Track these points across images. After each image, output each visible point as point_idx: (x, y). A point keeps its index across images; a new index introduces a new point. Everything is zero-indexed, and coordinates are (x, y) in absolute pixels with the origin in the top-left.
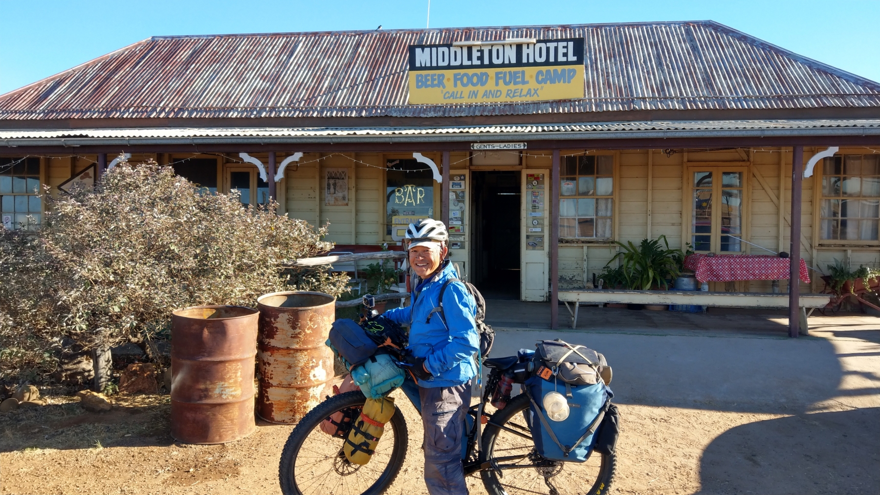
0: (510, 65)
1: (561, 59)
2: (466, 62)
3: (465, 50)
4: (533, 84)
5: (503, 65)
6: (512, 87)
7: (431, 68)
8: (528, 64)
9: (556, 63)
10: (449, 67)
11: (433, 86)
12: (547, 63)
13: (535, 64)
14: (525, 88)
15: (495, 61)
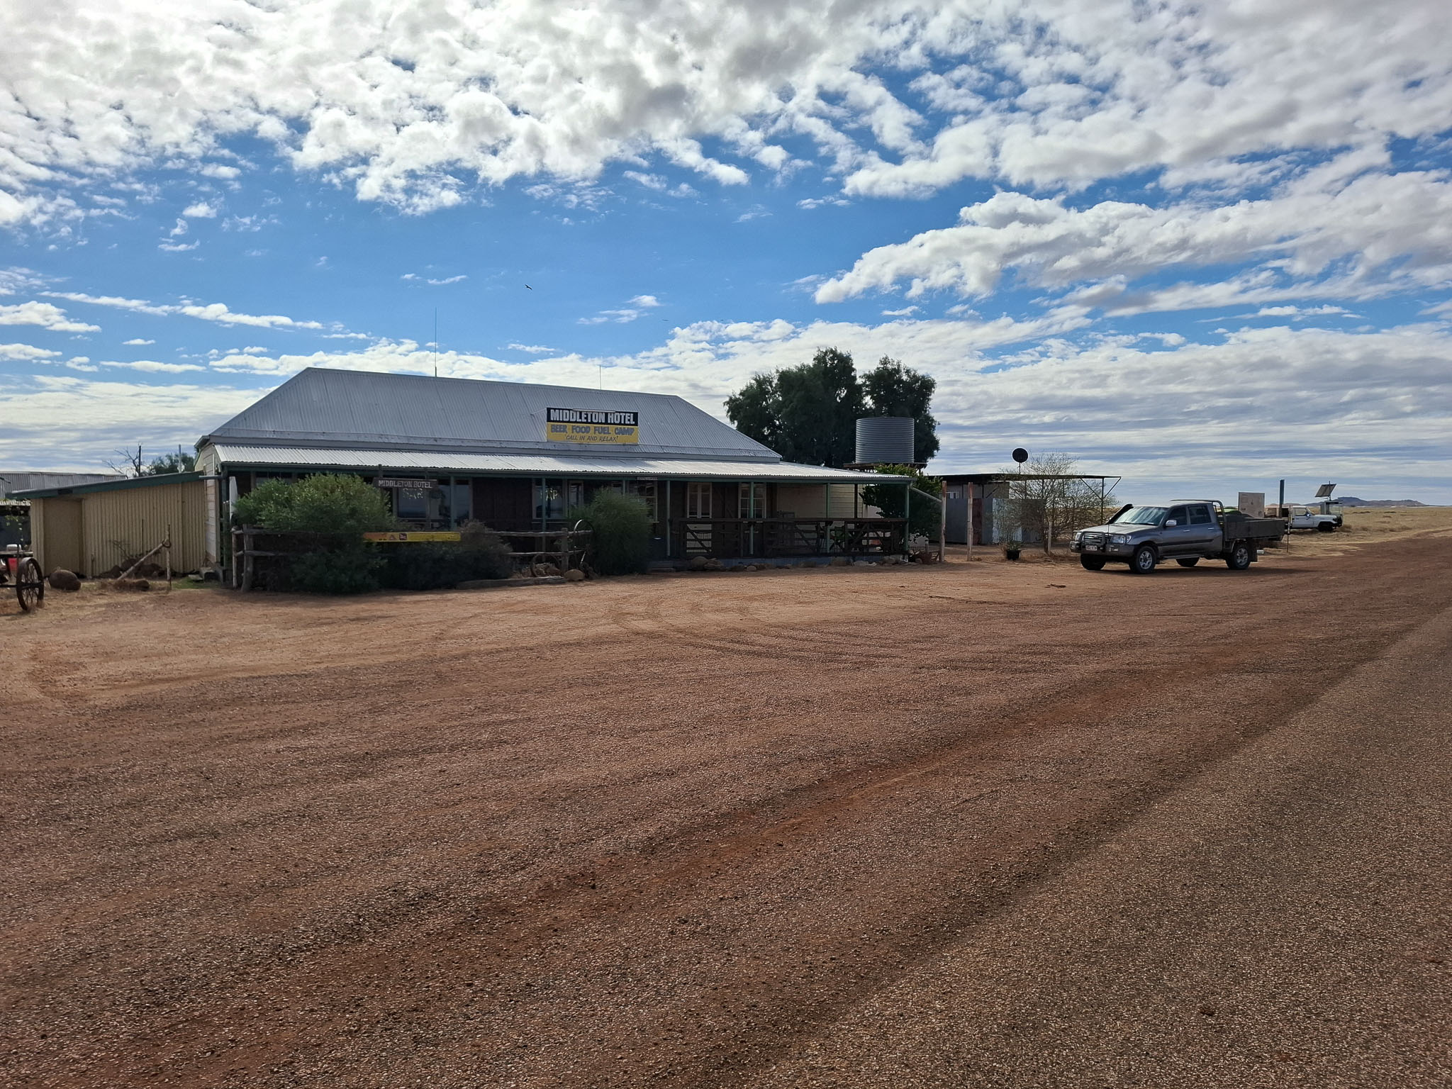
0: (601, 423)
1: (627, 422)
2: (579, 420)
3: (578, 414)
4: (613, 435)
5: (598, 423)
6: (602, 435)
7: (559, 421)
8: (611, 424)
9: (625, 424)
10: (569, 422)
11: (560, 431)
12: (620, 424)
13: (614, 424)
14: (609, 436)
15: (594, 421)
